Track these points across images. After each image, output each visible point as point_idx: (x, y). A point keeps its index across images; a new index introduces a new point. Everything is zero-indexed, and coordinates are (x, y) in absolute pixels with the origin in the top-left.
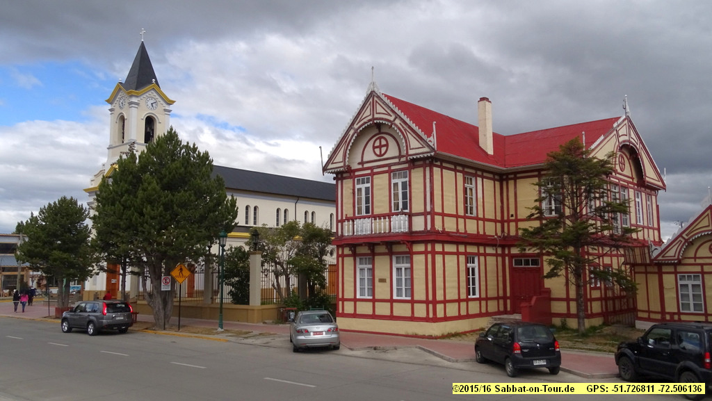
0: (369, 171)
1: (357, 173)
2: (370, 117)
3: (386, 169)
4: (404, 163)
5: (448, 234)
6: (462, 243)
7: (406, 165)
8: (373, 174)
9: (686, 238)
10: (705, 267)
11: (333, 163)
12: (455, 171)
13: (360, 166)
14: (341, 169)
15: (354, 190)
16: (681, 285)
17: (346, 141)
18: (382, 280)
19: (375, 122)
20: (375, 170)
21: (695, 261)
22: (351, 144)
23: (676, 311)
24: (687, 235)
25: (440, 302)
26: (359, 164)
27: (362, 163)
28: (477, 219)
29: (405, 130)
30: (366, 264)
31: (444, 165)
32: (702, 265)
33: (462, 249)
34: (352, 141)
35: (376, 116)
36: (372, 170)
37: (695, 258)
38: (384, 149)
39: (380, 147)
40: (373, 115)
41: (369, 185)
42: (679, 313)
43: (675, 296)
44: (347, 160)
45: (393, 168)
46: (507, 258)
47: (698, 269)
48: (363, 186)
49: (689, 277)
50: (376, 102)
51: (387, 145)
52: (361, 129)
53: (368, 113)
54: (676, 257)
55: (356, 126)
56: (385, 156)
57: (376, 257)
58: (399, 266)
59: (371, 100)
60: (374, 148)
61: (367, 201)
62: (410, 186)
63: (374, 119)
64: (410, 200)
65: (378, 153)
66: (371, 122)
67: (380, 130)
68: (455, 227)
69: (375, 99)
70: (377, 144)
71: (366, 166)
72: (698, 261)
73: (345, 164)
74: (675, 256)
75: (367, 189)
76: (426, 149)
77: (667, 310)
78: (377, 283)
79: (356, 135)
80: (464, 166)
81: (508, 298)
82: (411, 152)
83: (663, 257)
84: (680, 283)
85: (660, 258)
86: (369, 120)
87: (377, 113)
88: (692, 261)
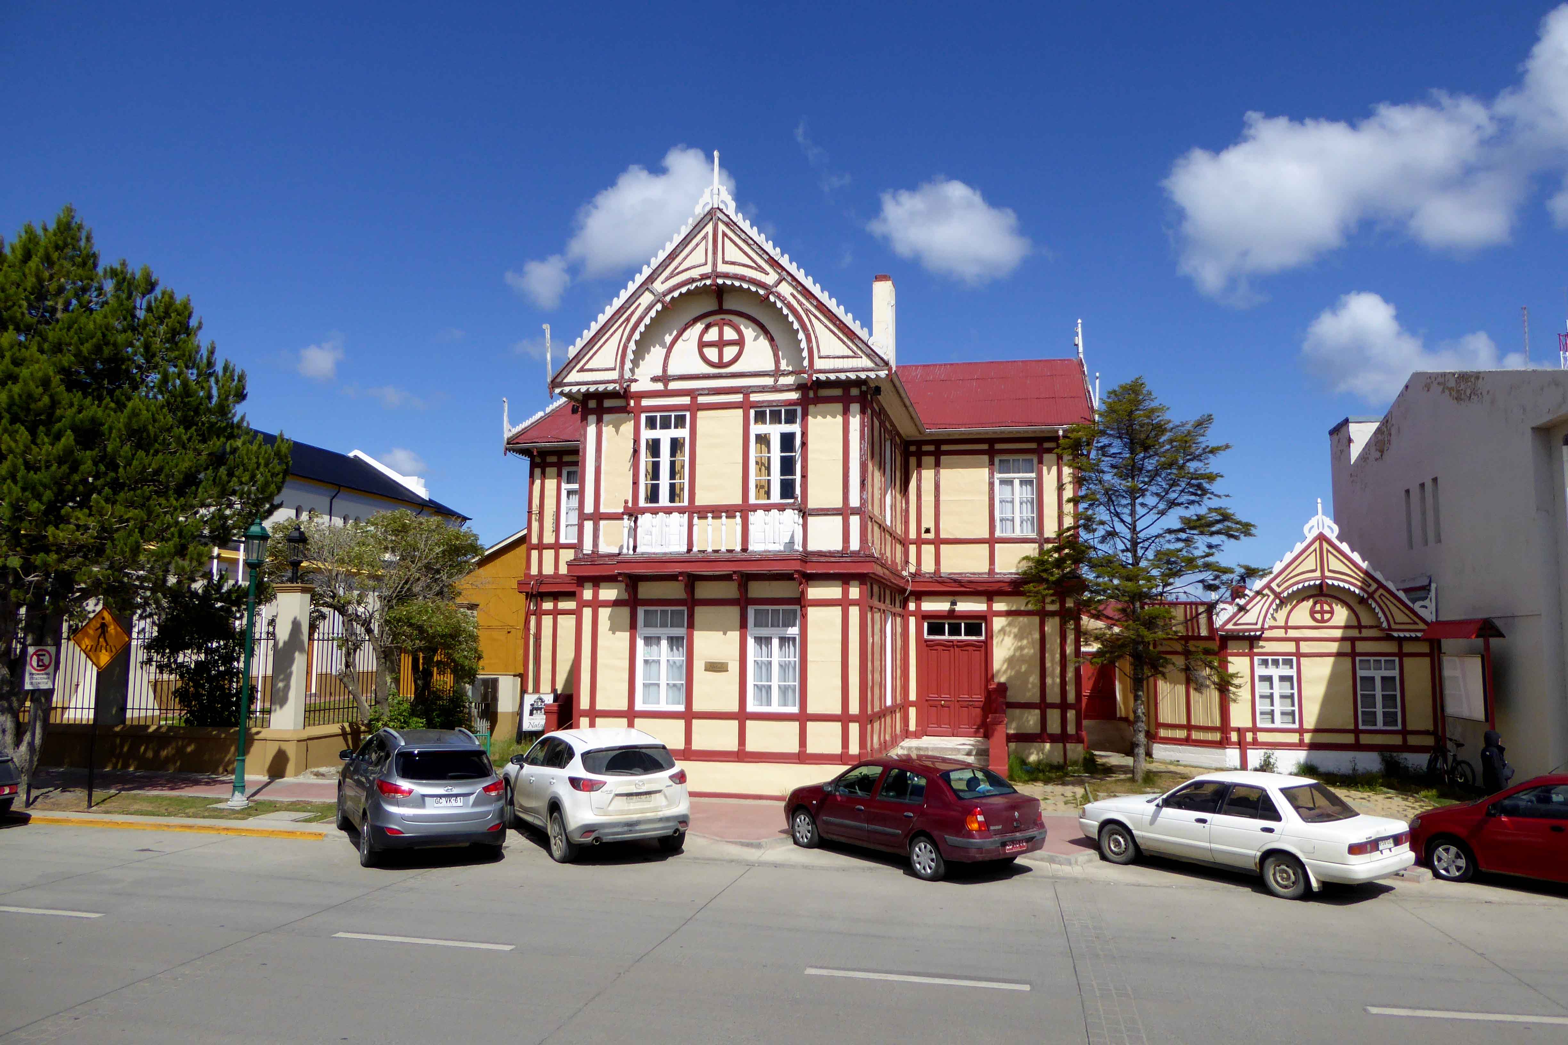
0: (686, 400)
1: (645, 402)
2: (707, 269)
3: (739, 398)
4: (787, 389)
7: (795, 395)
8: (695, 408)
9: (1278, 590)
10: (1302, 643)
11: (582, 370)
13: (659, 386)
14: (611, 387)
15: (636, 441)
16: (1260, 677)
17: (628, 320)
18: (716, 667)
19: (720, 281)
20: (701, 400)
21: (1287, 633)
22: (642, 328)
23: (1250, 725)
24: (1279, 586)
26: (655, 379)
27: (664, 378)
28: (891, 533)
29: (807, 311)
30: (664, 625)
32: (1297, 640)
34: (647, 321)
35: (722, 268)
36: (694, 398)
37: (1286, 628)
38: (730, 352)
39: (721, 344)
40: (715, 265)
41: (683, 433)
42: (1255, 729)
43: (1250, 697)
44: (628, 365)
45: (754, 397)
46: (912, 620)
47: (1291, 647)
48: (665, 436)
49: (1276, 663)
50: (724, 235)
51: (740, 343)
52: (676, 294)
53: (698, 256)
54: (1259, 626)
55: (659, 286)
56: (733, 370)
57: (699, 610)
58: (764, 632)
59: (709, 228)
60: (702, 345)
61: (676, 472)
62: (804, 444)
63: (716, 274)
64: (804, 476)
65: (714, 359)
66: (708, 282)
67: (722, 304)
69: (722, 227)
70: (712, 336)
71: (675, 386)
72: (1292, 633)
73: (622, 375)
75: (677, 442)
76: (865, 362)
78: (699, 674)
79: (659, 307)
81: (912, 704)
82: (819, 364)
83: (1235, 624)
84: (1258, 672)
85: (1230, 626)
86: (704, 277)
87: (725, 262)
88: (1281, 633)
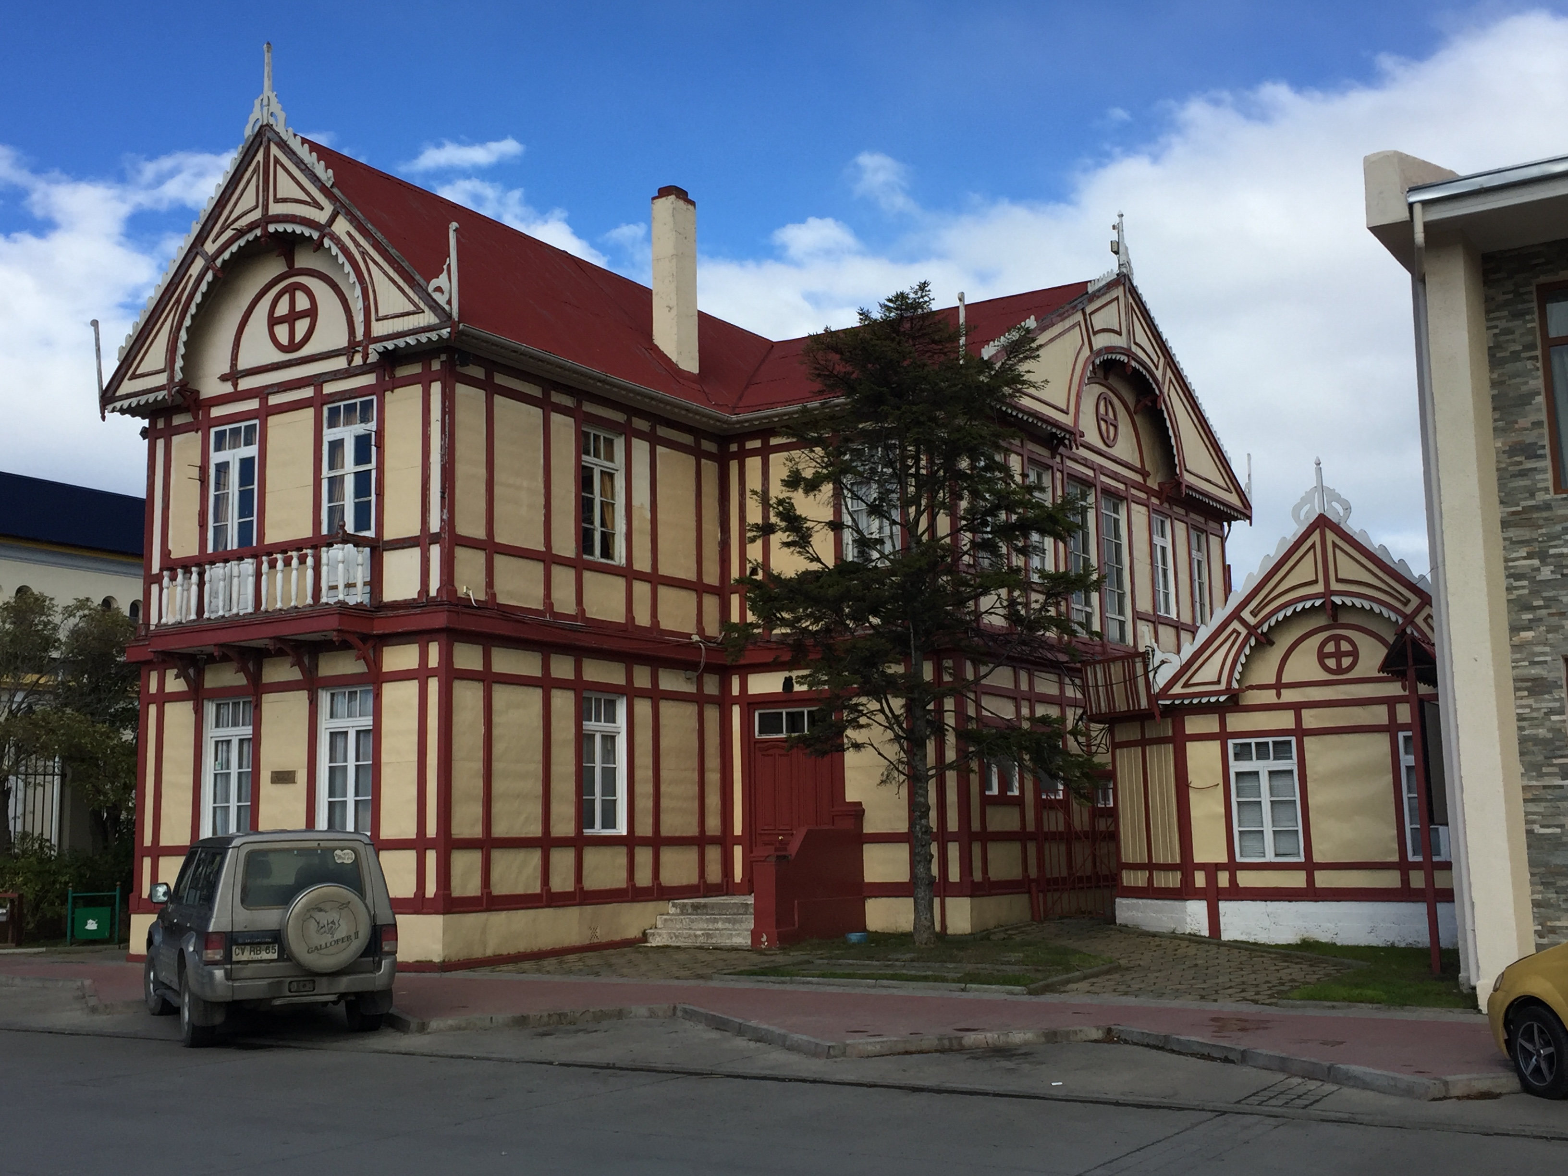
0: (253, 404)
1: (216, 412)
2: (257, 215)
3: (308, 393)
4: (364, 370)
5: (508, 613)
6: (564, 649)
7: (369, 380)
8: (266, 412)
9: (1252, 621)
10: (1305, 713)
11: (134, 377)
12: (546, 406)
13: (228, 388)
14: (160, 395)
15: (203, 470)
16: (1238, 774)
17: (178, 301)
18: (283, 777)
19: (271, 228)
20: (273, 400)
21: (1279, 695)
22: (193, 309)
23: (1224, 859)
24: (1254, 614)
25: (468, 844)
26: (224, 378)
27: (233, 376)
28: (629, 574)
29: (364, 253)
30: (235, 724)
31: (500, 379)
32: (1297, 708)
33: (562, 668)
34: (198, 298)
35: (275, 209)
36: (264, 400)
37: (1279, 686)
38: (302, 326)
39: (292, 317)
40: (266, 207)
41: (252, 451)
42: (1232, 866)
43: (1222, 810)
44: (179, 363)
45: (329, 388)
46: (736, 710)
47: (1286, 720)
48: (233, 456)
49: (1262, 751)
50: (277, 161)
51: (312, 313)
52: (226, 255)
53: (249, 199)
54: (1223, 686)
55: (210, 247)
56: (305, 352)
57: (265, 697)
58: (339, 724)
59: (260, 157)
60: (273, 321)
61: (245, 507)
62: (380, 447)
63: (267, 219)
64: (380, 495)
65: (284, 340)
66: (258, 232)
67: (290, 262)
68: (540, 592)
69: (274, 150)
70: (282, 309)
71: (245, 384)
72: (1289, 696)
73: (171, 378)
74: (1218, 682)
75: (246, 464)
76: (428, 318)
77: (1198, 858)
78: (266, 787)
79: (209, 276)
80: (580, 394)
81: (738, 841)
82: (379, 329)
83: (1186, 685)
84: (1236, 766)
85: (1177, 689)
86: (252, 227)
87: (277, 201)
88: (1269, 697)
